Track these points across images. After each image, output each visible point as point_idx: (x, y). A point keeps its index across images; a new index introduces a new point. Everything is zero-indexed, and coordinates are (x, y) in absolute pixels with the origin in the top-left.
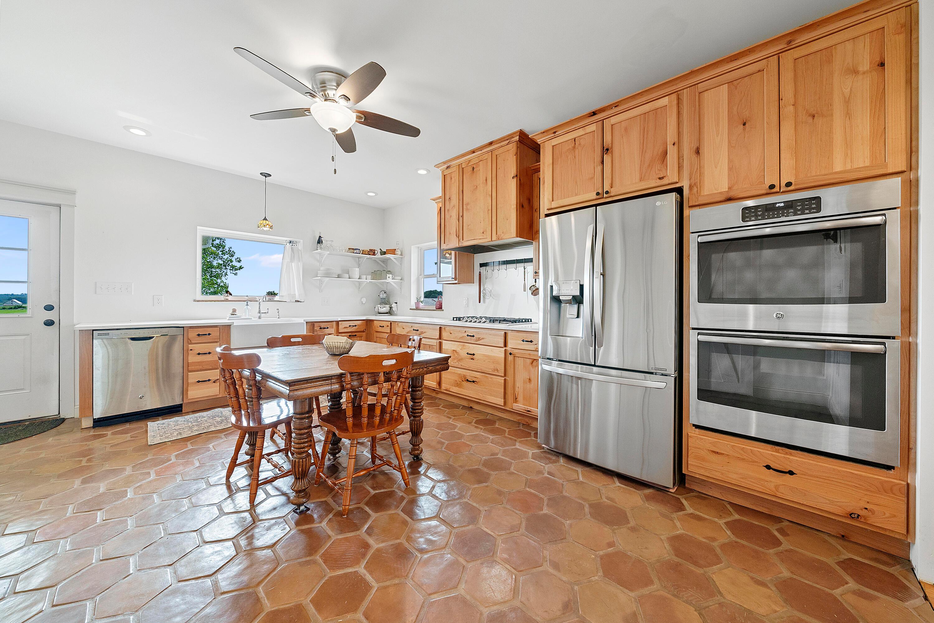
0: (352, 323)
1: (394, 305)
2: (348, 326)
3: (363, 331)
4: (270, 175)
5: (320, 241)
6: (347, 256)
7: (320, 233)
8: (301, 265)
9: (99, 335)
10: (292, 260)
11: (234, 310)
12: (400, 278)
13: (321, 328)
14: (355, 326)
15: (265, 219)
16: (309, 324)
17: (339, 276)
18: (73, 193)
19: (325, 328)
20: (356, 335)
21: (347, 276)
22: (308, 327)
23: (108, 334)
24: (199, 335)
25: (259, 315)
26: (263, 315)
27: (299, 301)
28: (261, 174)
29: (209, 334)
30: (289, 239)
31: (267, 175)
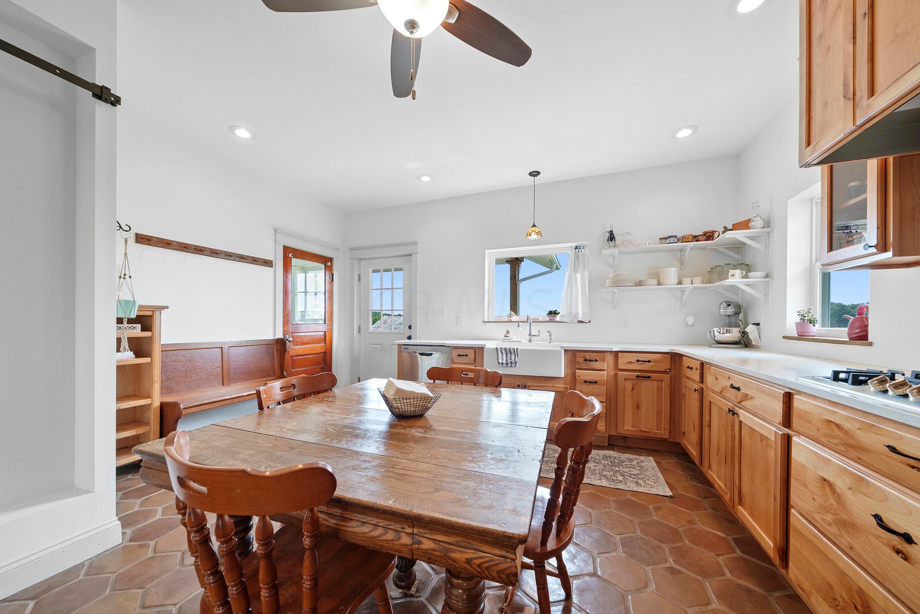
0: (642, 357)
1: (750, 329)
2: (634, 361)
3: (665, 372)
4: (538, 173)
5: (612, 238)
6: (659, 251)
7: (611, 226)
8: (587, 273)
9: (404, 348)
10: (575, 270)
11: (508, 332)
12: (763, 274)
13: (586, 360)
14: (649, 361)
15: (534, 226)
16: (570, 353)
17: (640, 284)
18: (415, 243)
19: (592, 361)
20: (649, 377)
21: (655, 281)
22: (569, 357)
23: (408, 349)
24: (459, 355)
25: (530, 337)
26: (534, 338)
27: (582, 322)
28: (530, 174)
29: (468, 355)
30: (574, 244)
31: (535, 174)
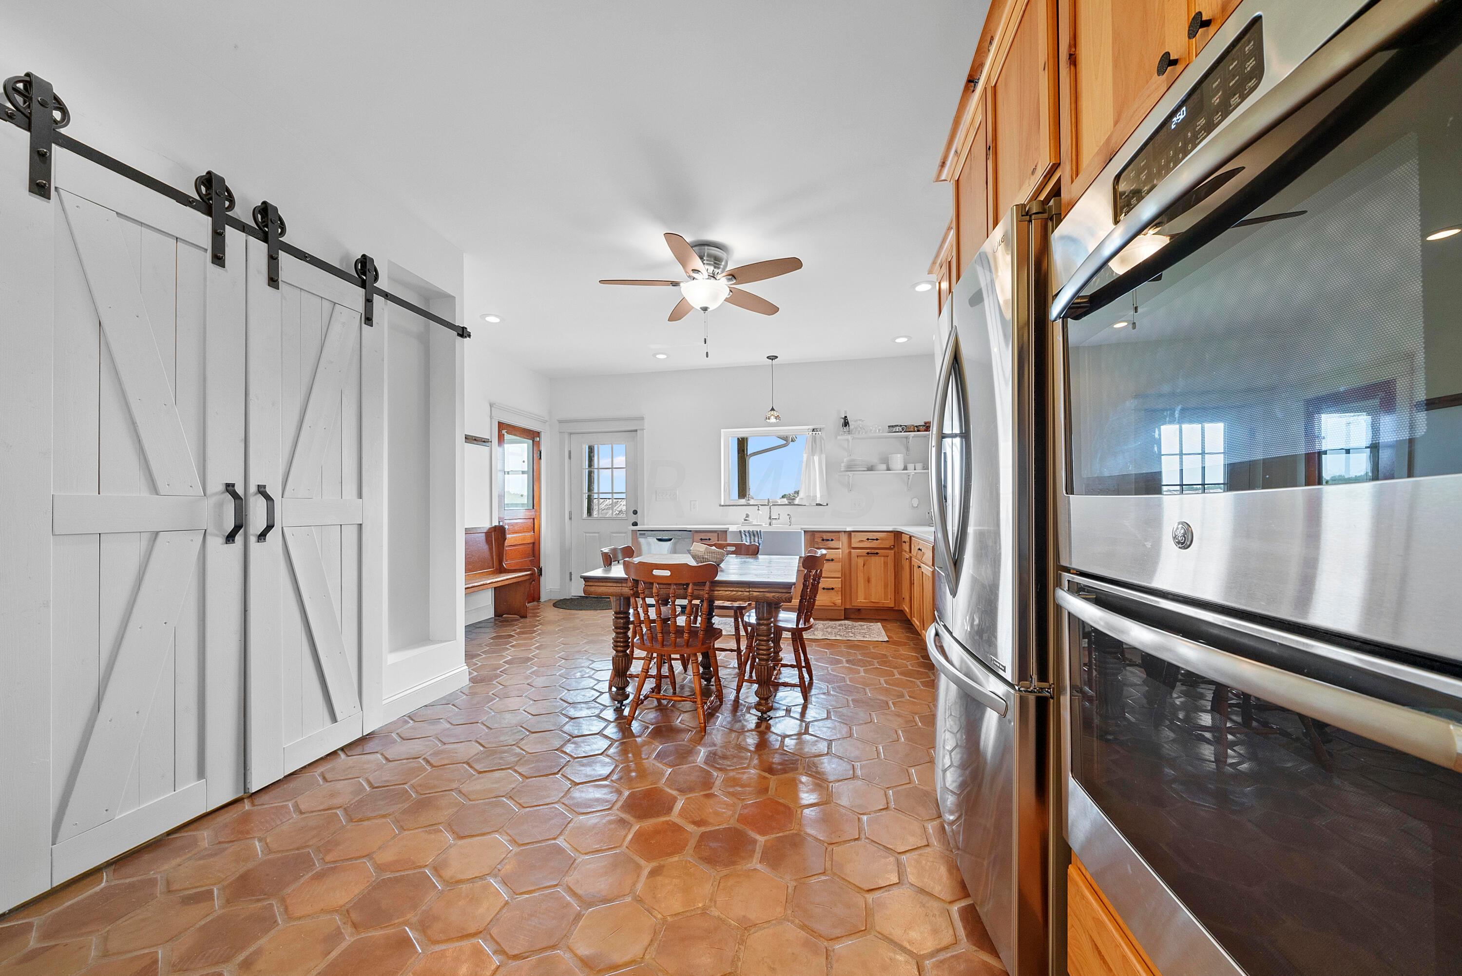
0: (870, 536)
2: (865, 540)
3: (890, 549)
4: (777, 357)
5: (846, 423)
6: (886, 437)
7: (846, 412)
8: (824, 456)
9: (640, 534)
10: (813, 453)
11: (747, 516)
13: (823, 540)
14: (877, 540)
15: (773, 409)
16: (809, 534)
17: (871, 469)
18: (642, 419)
19: (828, 540)
20: (877, 553)
21: (884, 467)
22: (809, 537)
24: (701, 539)
25: (770, 521)
26: (774, 521)
27: (821, 505)
28: (768, 357)
29: (709, 539)
30: (811, 427)
31: (773, 358)
